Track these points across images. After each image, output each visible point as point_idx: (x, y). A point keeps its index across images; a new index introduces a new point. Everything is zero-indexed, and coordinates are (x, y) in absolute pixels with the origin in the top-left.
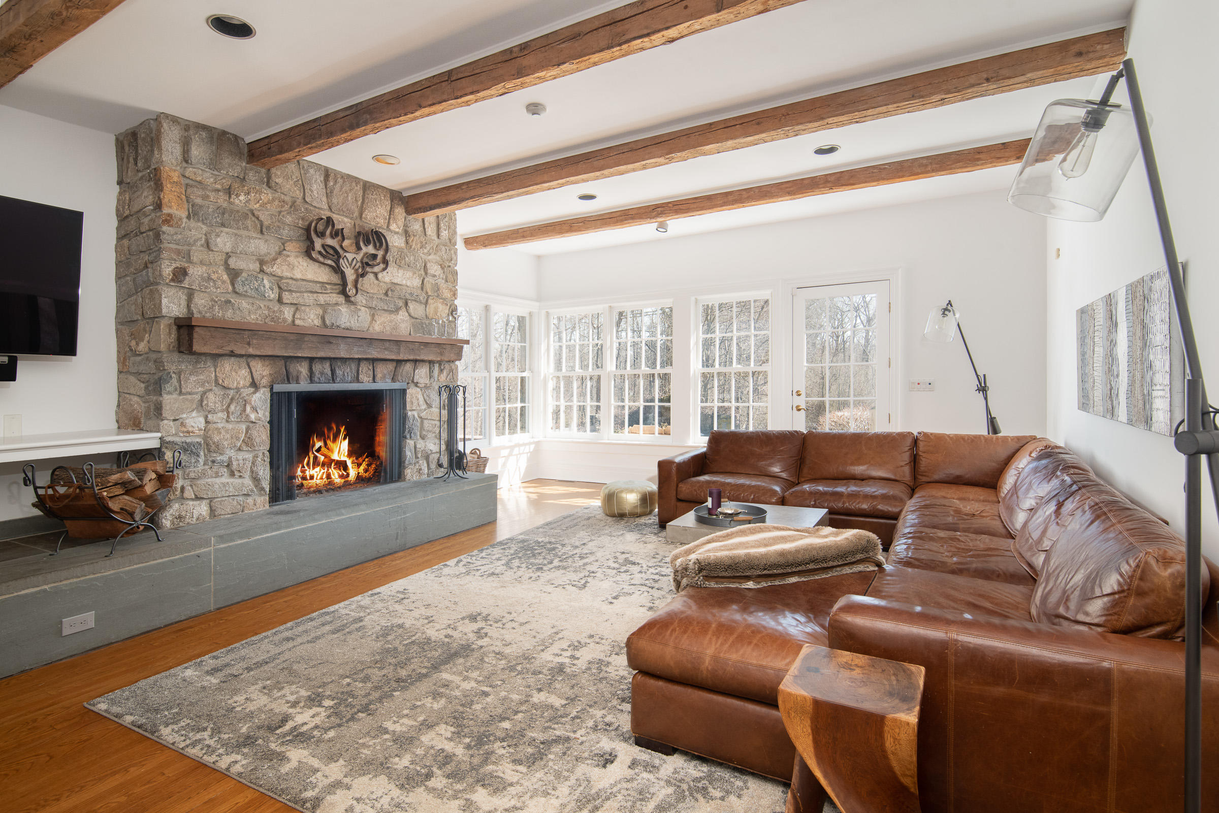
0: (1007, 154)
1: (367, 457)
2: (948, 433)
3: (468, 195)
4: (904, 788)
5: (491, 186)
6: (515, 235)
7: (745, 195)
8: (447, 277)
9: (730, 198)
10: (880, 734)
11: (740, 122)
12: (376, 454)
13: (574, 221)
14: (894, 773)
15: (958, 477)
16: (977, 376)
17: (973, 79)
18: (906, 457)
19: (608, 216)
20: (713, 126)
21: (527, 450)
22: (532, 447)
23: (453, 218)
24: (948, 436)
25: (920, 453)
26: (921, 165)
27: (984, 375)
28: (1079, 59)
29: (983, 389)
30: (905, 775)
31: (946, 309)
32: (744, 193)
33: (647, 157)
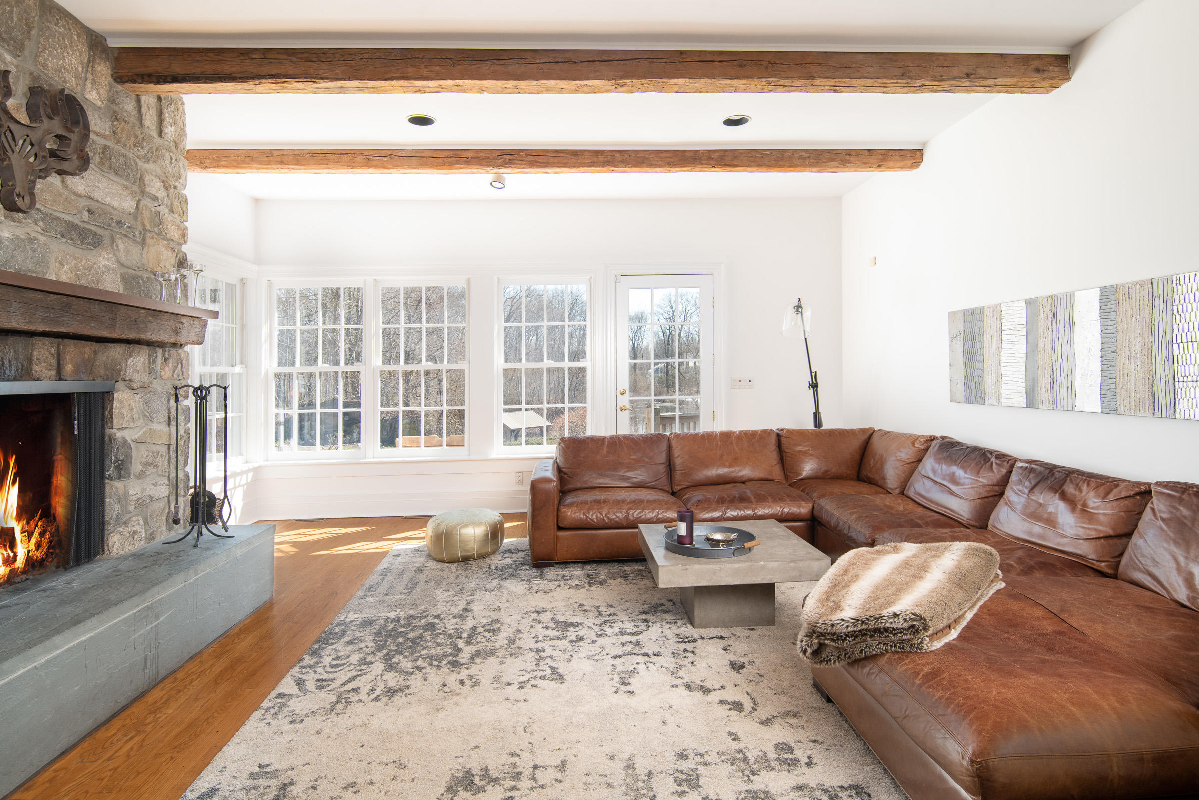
1: (40, 519)
3: (264, 70)
5: (315, 65)
6: (265, 159)
7: (619, 157)
8: (172, 204)
9: (601, 158)
11: (720, 59)
12: (52, 512)
13: (373, 153)
15: (826, 472)
16: (811, 372)
17: (955, 71)
19: (430, 154)
20: (685, 56)
21: (244, 482)
22: (250, 475)
23: (181, 110)
26: (800, 158)
27: (815, 371)
28: (1037, 75)
29: (814, 385)
31: (799, 306)
32: (618, 155)
33: (592, 75)
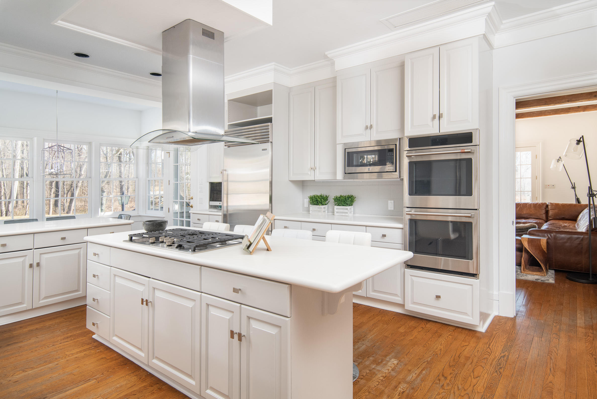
0: (580, 110)
2: (560, 203)
4: (545, 251)
10: (540, 242)
14: (543, 249)
15: (563, 218)
16: (571, 183)
18: (544, 211)
24: (560, 204)
25: (549, 210)
27: (574, 183)
29: (574, 188)
30: (545, 249)
31: (559, 160)
